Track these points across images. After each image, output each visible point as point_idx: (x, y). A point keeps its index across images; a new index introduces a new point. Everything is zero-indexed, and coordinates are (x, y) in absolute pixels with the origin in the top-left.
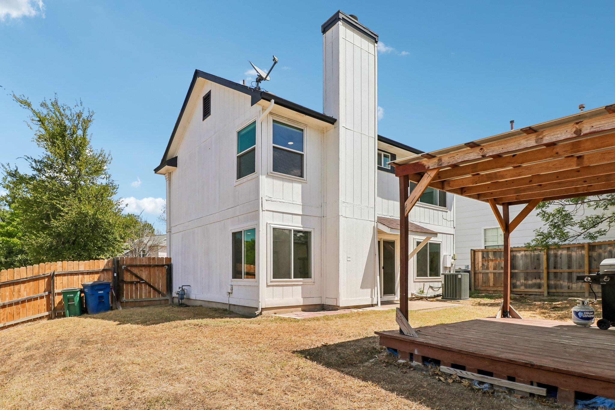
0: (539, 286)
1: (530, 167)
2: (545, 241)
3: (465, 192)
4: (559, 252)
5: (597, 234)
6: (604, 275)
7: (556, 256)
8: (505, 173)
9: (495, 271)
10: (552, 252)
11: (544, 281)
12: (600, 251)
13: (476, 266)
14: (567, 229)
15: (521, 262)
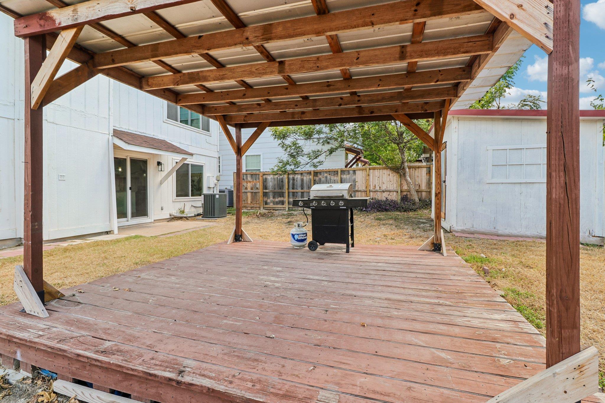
0: (283, 203)
1: (234, 69)
2: (284, 167)
3: (180, 100)
4: (296, 176)
5: (318, 164)
6: (313, 200)
7: (293, 179)
8: (208, 74)
9: (252, 191)
10: (291, 176)
11: (286, 199)
12: (320, 177)
14: (300, 159)
15: (271, 183)
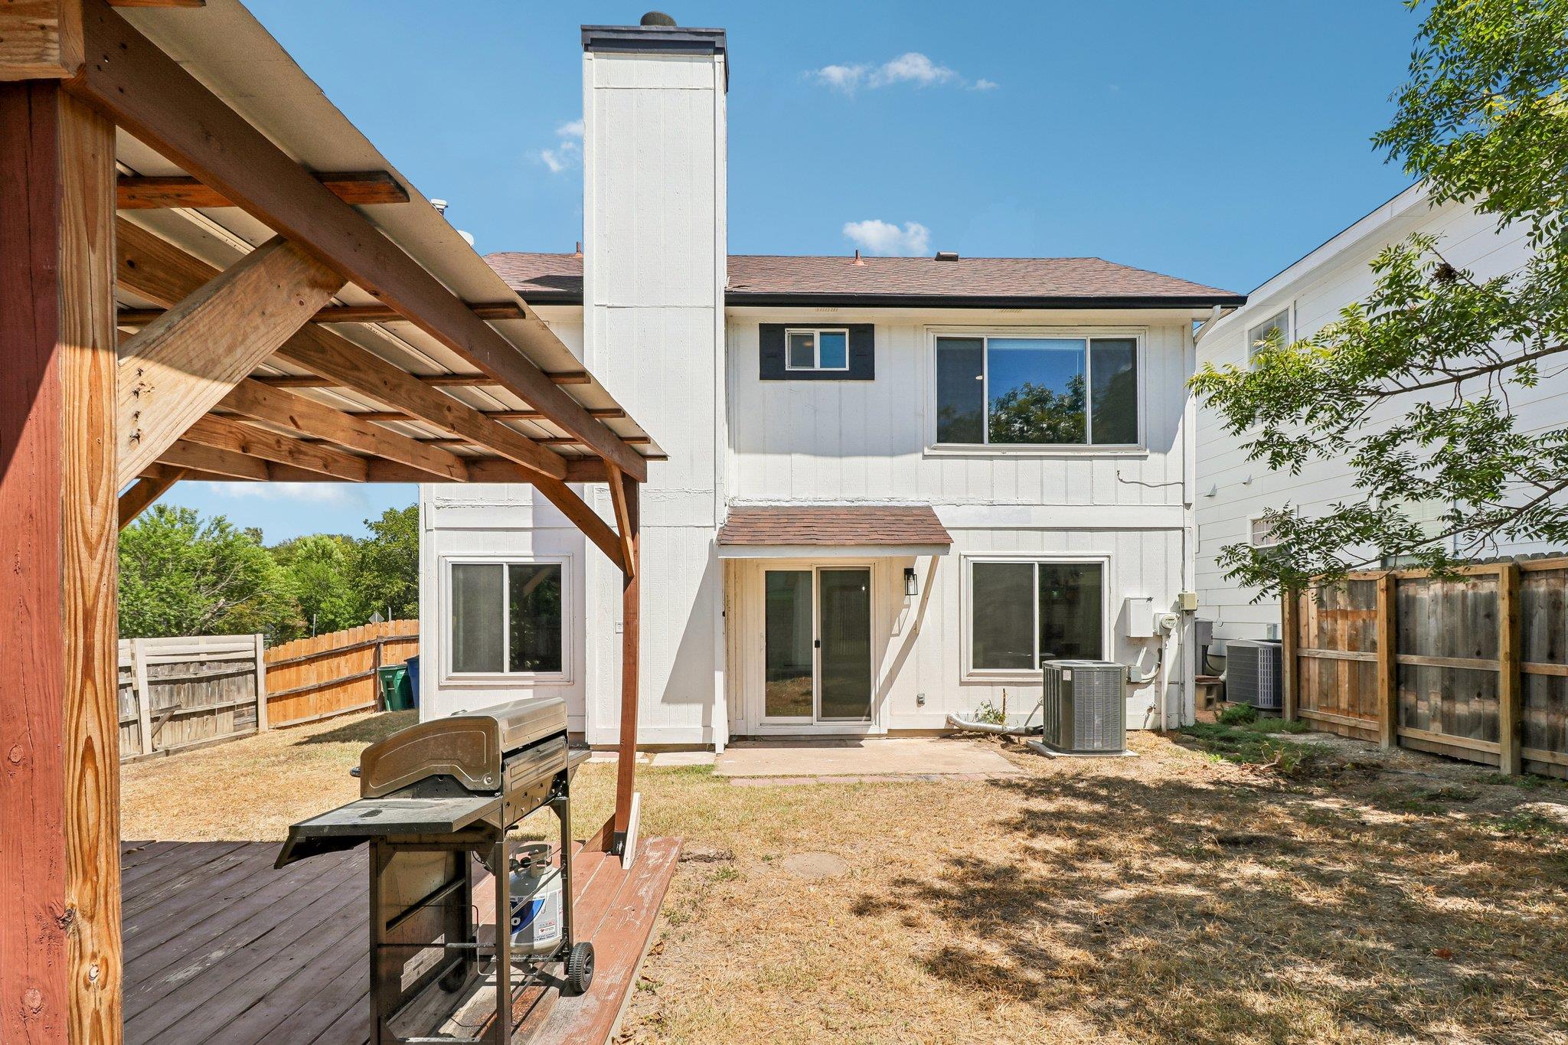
7: (1557, 604)
9: (1352, 655)
11: (1502, 710)
13: (1303, 633)
15: (1432, 623)
